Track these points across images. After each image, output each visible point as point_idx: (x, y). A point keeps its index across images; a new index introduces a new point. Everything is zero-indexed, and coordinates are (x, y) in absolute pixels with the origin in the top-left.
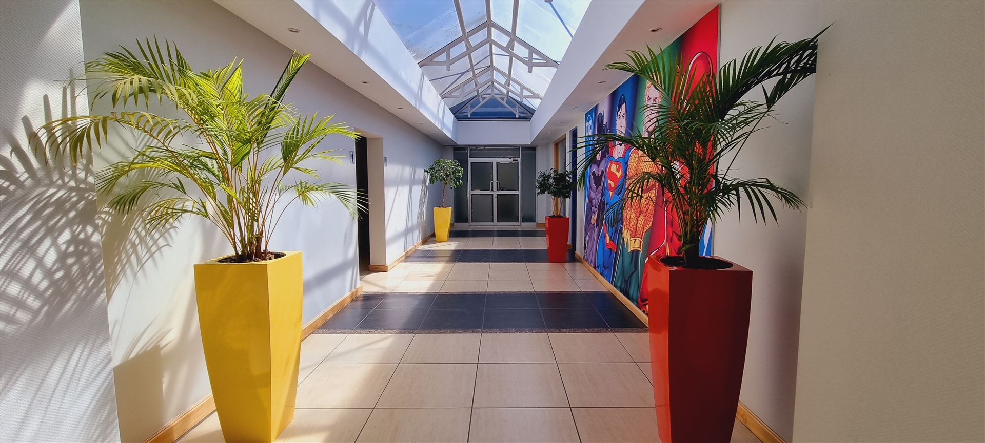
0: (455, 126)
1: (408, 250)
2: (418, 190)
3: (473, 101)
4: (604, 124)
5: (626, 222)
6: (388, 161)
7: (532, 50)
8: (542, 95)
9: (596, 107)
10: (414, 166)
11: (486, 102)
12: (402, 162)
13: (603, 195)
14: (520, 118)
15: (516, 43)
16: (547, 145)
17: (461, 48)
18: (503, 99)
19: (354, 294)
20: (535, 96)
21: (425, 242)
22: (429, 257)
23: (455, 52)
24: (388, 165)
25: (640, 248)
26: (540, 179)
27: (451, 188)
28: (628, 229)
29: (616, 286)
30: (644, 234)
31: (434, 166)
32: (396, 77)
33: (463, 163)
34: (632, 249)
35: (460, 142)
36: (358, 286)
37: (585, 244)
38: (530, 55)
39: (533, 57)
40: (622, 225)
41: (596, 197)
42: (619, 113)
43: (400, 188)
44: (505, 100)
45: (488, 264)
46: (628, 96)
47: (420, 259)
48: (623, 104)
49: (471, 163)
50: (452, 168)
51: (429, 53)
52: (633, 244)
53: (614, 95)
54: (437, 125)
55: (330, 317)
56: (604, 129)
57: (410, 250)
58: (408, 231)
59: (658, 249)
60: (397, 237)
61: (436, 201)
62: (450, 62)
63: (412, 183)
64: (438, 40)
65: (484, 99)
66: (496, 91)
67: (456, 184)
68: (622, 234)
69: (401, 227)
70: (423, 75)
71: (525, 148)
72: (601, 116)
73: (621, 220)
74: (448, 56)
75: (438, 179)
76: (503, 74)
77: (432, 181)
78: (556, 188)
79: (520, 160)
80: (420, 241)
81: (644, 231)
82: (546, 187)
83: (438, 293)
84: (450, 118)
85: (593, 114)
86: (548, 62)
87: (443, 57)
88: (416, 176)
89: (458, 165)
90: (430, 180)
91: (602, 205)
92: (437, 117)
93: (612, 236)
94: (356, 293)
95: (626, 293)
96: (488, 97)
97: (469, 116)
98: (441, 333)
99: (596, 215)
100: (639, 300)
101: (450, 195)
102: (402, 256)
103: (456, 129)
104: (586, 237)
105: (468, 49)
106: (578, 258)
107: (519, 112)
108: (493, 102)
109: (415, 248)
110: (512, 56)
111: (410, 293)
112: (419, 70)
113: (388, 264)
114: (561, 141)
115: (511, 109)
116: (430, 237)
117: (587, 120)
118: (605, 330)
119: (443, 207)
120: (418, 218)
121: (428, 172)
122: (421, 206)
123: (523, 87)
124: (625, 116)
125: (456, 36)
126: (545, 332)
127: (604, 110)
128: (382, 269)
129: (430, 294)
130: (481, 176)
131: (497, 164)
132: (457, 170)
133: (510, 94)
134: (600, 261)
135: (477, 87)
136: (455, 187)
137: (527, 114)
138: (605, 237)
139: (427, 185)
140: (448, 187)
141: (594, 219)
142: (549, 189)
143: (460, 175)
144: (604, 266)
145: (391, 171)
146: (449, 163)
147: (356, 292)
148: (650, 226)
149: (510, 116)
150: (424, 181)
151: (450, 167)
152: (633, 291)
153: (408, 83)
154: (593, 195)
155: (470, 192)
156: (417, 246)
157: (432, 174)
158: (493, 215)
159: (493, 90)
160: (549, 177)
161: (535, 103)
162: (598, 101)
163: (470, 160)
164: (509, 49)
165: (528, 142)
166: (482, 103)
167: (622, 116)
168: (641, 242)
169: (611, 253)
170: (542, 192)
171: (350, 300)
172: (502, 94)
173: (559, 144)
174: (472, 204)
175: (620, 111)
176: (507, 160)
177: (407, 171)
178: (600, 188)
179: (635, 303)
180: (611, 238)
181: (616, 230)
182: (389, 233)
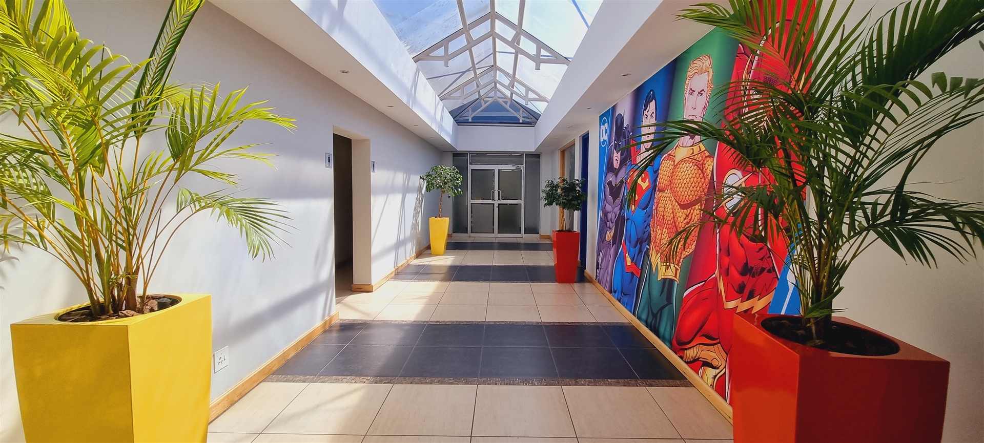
0: (455, 132)
1: (399, 265)
2: (412, 199)
3: (474, 104)
4: (625, 126)
5: (655, 242)
6: (375, 166)
7: (541, 45)
8: (549, 97)
9: (614, 108)
10: (408, 172)
11: (489, 105)
12: (395, 168)
13: (621, 208)
14: (524, 123)
15: (522, 37)
16: (552, 153)
17: (462, 41)
18: (506, 103)
19: (328, 323)
20: (541, 99)
21: (419, 255)
22: (423, 273)
23: (454, 46)
24: (376, 170)
25: (676, 277)
26: (548, 189)
27: (449, 197)
28: (657, 252)
29: (639, 318)
30: (681, 260)
31: (431, 173)
32: (383, 66)
33: (462, 170)
34: (663, 277)
35: (460, 148)
36: (333, 313)
37: (598, 263)
38: (538, 51)
39: (541, 54)
40: (649, 245)
41: (613, 211)
42: (646, 112)
43: (391, 197)
44: (509, 104)
45: (487, 284)
46: (659, 91)
47: (413, 276)
48: (652, 101)
49: (472, 170)
50: (451, 175)
51: (425, 46)
52: (664, 271)
53: (638, 93)
54: (434, 127)
55: (291, 356)
56: (624, 133)
57: (402, 266)
58: (399, 244)
59: (705, 281)
60: (385, 252)
61: (433, 211)
62: (448, 58)
63: (405, 190)
64: (435, 31)
65: (486, 102)
66: (499, 94)
67: (454, 193)
68: (648, 256)
69: (392, 240)
70: (418, 70)
71: (529, 155)
72: (621, 118)
73: (648, 240)
74: (446, 50)
75: (435, 187)
76: (506, 74)
77: (428, 189)
78: (565, 199)
79: (523, 167)
80: (414, 254)
81: (682, 257)
82: (554, 198)
83: (427, 321)
84: (449, 121)
85: (610, 116)
86: (557, 58)
87: (440, 52)
88: (410, 184)
89: (457, 172)
90: (426, 187)
91: (620, 221)
92: (434, 119)
93: (634, 258)
94: (330, 323)
95: (656, 332)
96: (491, 100)
97: (470, 120)
98: (426, 383)
99: (613, 231)
100: (674, 342)
101: (449, 204)
102: (392, 273)
103: (456, 133)
104: (598, 255)
105: (468, 42)
106: (588, 278)
107: (523, 117)
108: (496, 106)
109: (408, 262)
110: (518, 52)
111: (395, 321)
112: (413, 66)
113: (373, 284)
114: (568, 148)
115: (516, 114)
116: (425, 250)
117: (602, 123)
118: (633, 382)
119: (440, 217)
120: (412, 229)
121: (424, 179)
122: (415, 216)
123: (528, 89)
124: (654, 115)
125: (456, 28)
126: (559, 384)
127: (625, 110)
128: (366, 289)
129: (418, 323)
130: (482, 184)
131: (499, 172)
132: (456, 177)
133: (515, 97)
134: (617, 285)
135: (479, 89)
136: (454, 195)
137: (532, 119)
138: (625, 258)
139: (423, 192)
140: (445, 195)
141: (609, 235)
142: (557, 200)
143: (459, 183)
144: (622, 292)
145: (378, 177)
146: (448, 169)
147: (331, 320)
148: (691, 251)
149: (512, 121)
150: (420, 189)
151: (448, 174)
152: (664, 327)
153: (399, 76)
154: (608, 208)
155: (470, 201)
156: (411, 261)
157: (428, 182)
158: (493, 225)
159: (495, 93)
160: (557, 186)
161: (540, 107)
162: (616, 101)
163: (471, 167)
164: (514, 44)
165: (532, 149)
166: (484, 106)
167: (649, 116)
168: (677, 270)
169: (633, 277)
170: (550, 203)
171: (322, 331)
172: (506, 97)
173: (566, 152)
174: (472, 213)
175: (647, 110)
176: (509, 167)
177: (400, 178)
178: (618, 201)
179: (668, 344)
180: (632, 260)
181: (640, 251)
182: (375, 248)
